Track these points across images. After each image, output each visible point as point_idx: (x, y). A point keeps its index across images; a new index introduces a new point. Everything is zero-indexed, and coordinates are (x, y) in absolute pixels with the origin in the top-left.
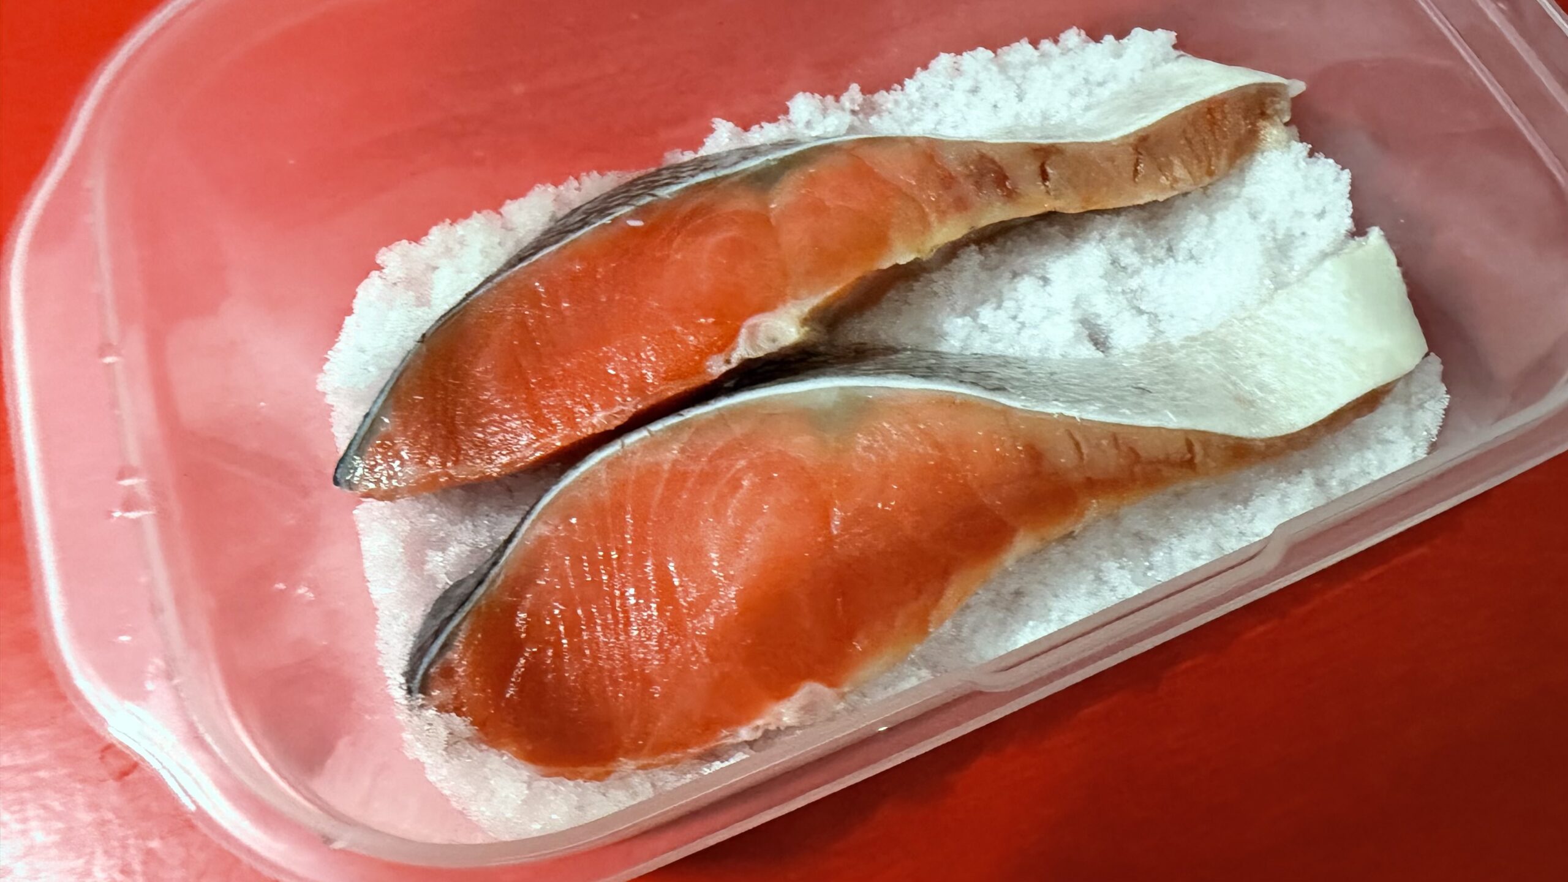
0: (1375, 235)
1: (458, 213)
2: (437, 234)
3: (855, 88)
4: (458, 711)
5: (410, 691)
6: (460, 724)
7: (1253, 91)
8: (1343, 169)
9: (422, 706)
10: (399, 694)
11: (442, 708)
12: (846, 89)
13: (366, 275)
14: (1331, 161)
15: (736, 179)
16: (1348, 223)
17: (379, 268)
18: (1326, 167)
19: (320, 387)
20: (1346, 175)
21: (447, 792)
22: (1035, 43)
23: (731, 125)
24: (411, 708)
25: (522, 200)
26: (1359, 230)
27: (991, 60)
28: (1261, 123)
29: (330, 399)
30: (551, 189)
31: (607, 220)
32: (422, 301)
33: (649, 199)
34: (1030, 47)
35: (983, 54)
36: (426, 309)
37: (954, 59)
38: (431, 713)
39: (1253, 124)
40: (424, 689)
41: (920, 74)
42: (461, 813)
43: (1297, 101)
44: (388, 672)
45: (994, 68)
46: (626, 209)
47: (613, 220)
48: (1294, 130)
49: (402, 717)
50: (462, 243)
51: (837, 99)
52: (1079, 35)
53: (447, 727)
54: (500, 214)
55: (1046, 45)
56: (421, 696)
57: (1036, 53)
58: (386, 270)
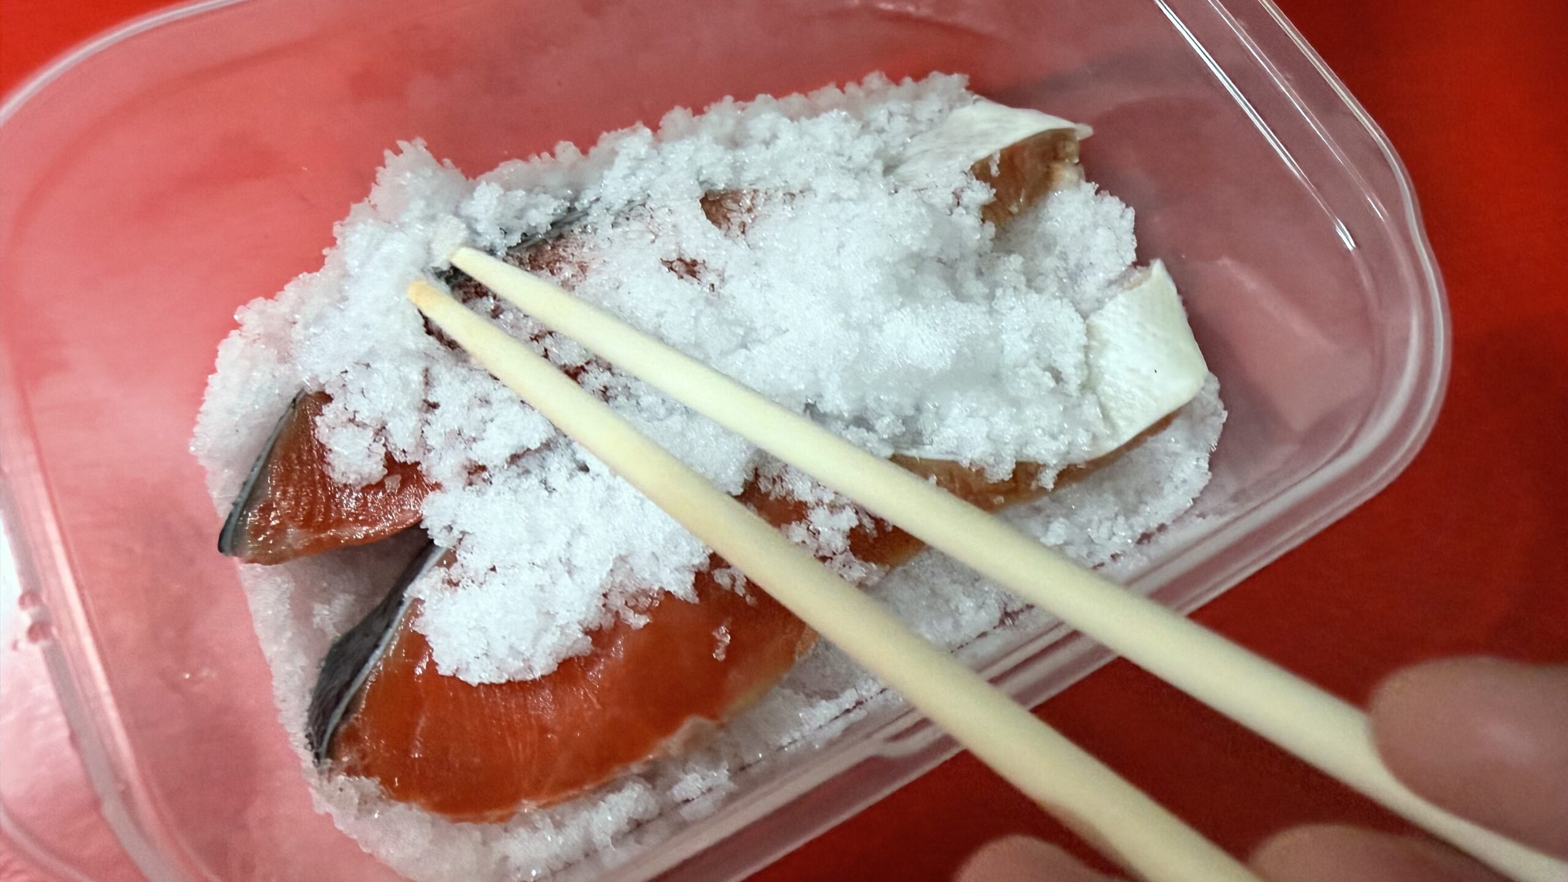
0: (1157, 268)
2: (291, 290)
5: (317, 756)
6: (371, 785)
7: (1048, 137)
8: (1127, 206)
9: (331, 770)
10: (307, 757)
11: (350, 771)
13: (225, 335)
14: (1117, 199)
16: (1132, 257)
17: (237, 326)
18: (1112, 205)
19: (192, 451)
20: (1131, 213)
21: (355, 838)
22: (841, 86)
24: (321, 773)
26: (1142, 260)
28: (1056, 166)
29: (202, 462)
34: (838, 91)
35: (796, 98)
37: (770, 101)
38: (342, 778)
39: (1048, 167)
40: (331, 753)
42: (370, 856)
43: (1085, 143)
44: (288, 729)
48: (1081, 168)
49: (314, 780)
52: (881, 77)
53: (357, 787)
55: (851, 87)
56: (329, 761)
58: (244, 328)
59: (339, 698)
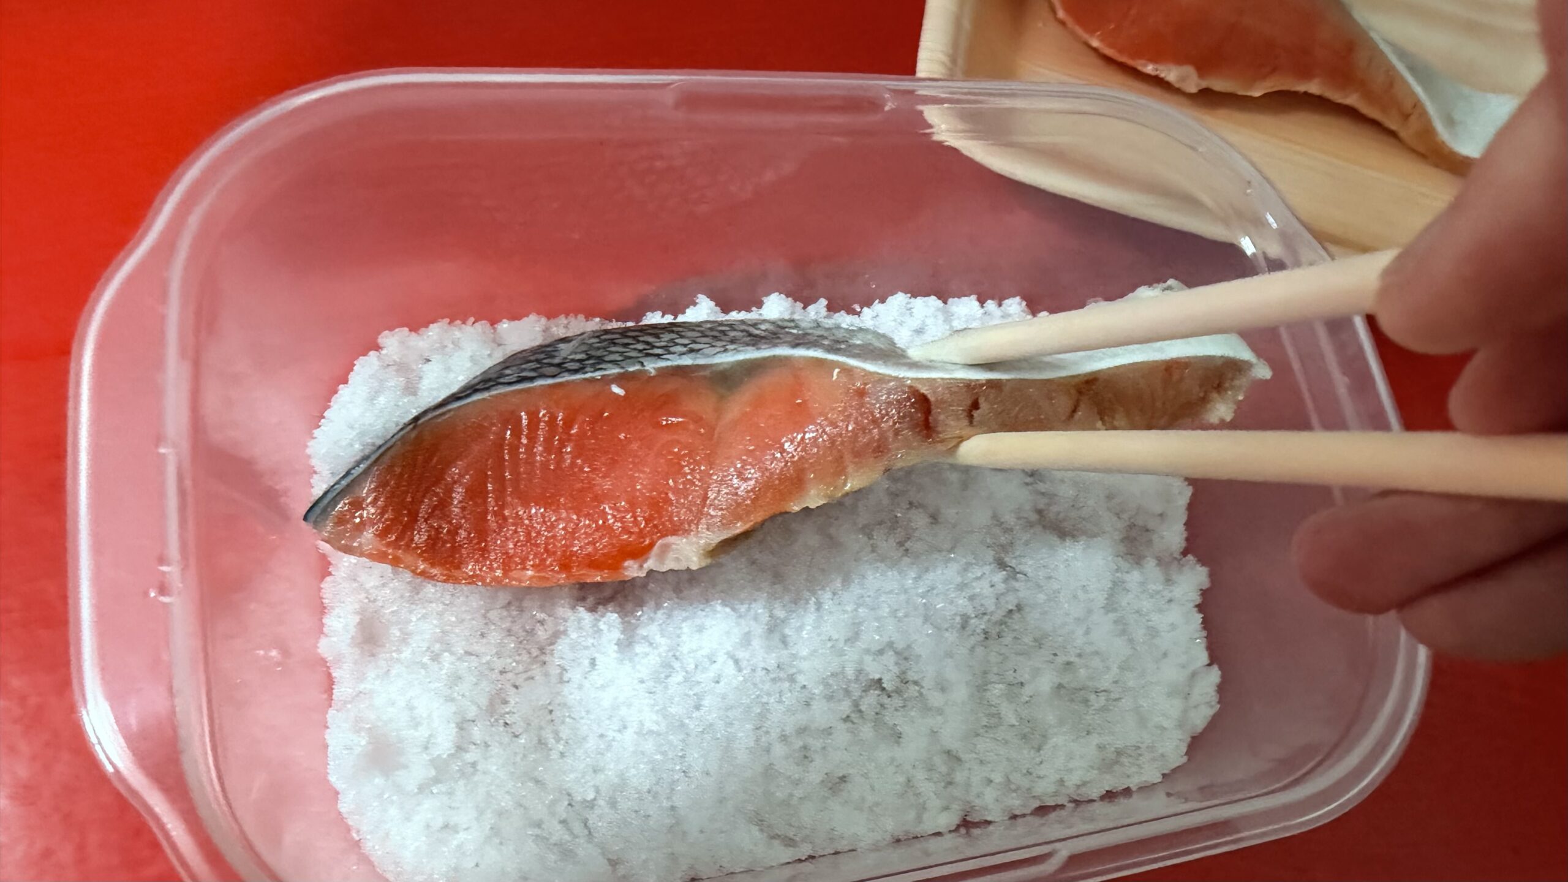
1: (457, 314)
2: (434, 331)
3: (823, 302)
12: (814, 300)
13: (366, 352)
17: (378, 348)
23: (712, 304)
25: (517, 322)
27: (938, 310)
28: (1213, 395)
30: (544, 320)
31: (598, 375)
32: (410, 389)
33: (638, 367)
35: (933, 301)
36: (412, 398)
37: (908, 300)
41: (877, 306)
45: (941, 317)
46: (615, 371)
47: (603, 376)
50: (456, 344)
51: (805, 308)
54: (495, 329)
58: (384, 352)
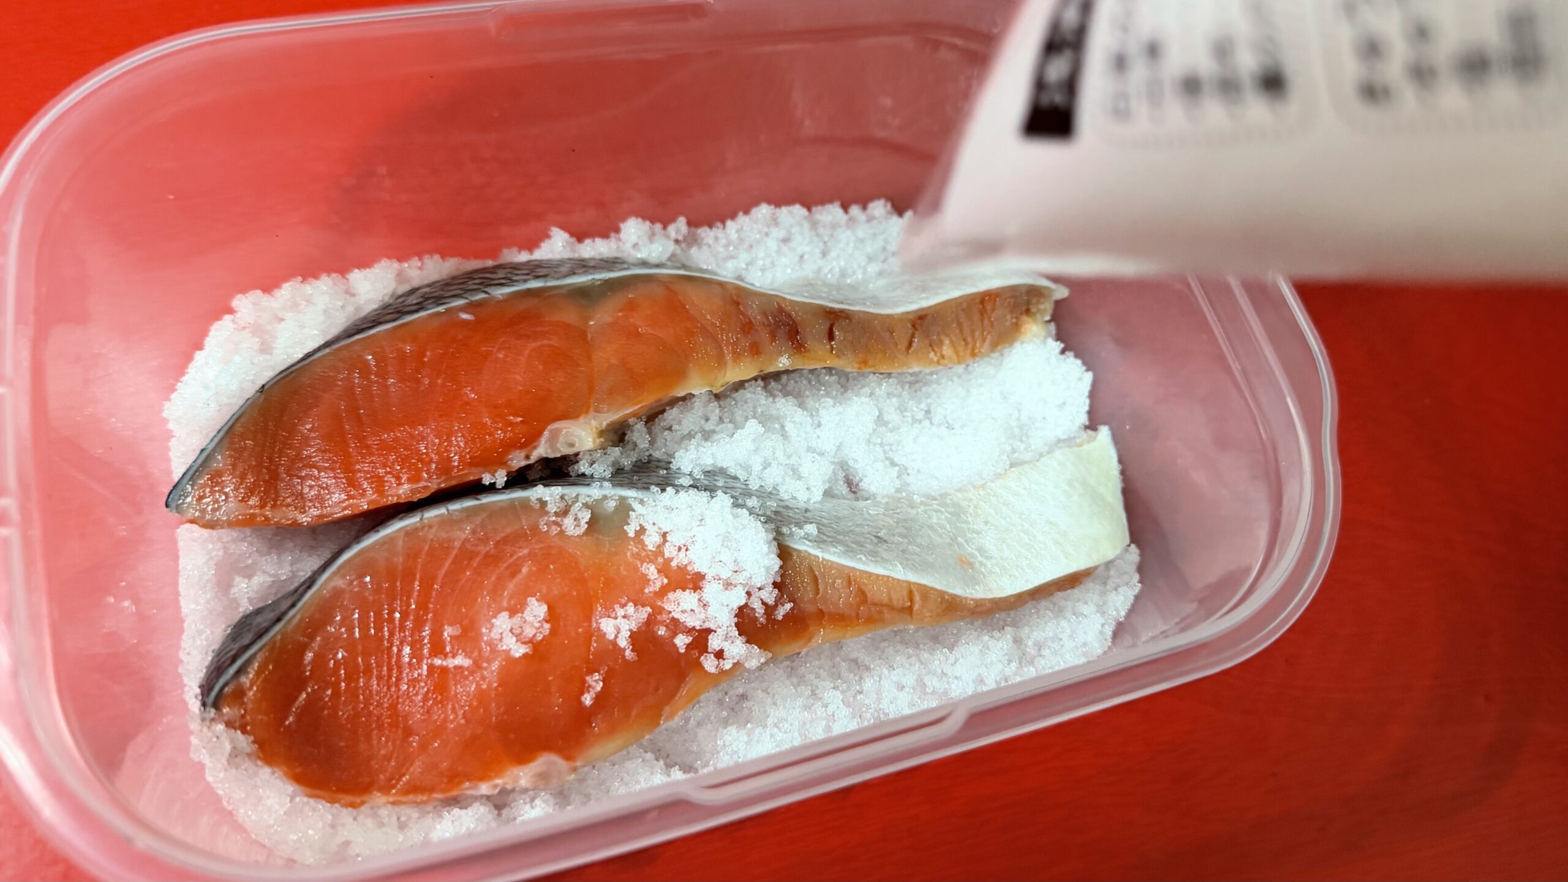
0: (1104, 432)
1: (309, 272)
2: (287, 290)
3: (681, 222)
4: (244, 731)
5: (204, 704)
6: (244, 741)
8: (1088, 370)
9: (213, 720)
10: (194, 705)
11: (229, 724)
12: (673, 220)
13: (218, 317)
14: (1079, 362)
15: (563, 291)
16: (1084, 419)
18: (1073, 365)
19: (165, 414)
20: (1089, 377)
21: (220, 792)
22: (845, 208)
23: (566, 236)
24: (203, 720)
25: (368, 270)
26: (1092, 426)
27: (805, 218)
28: (1025, 318)
29: (171, 426)
30: (396, 265)
31: (441, 309)
32: (266, 348)
33: (483, 296)
35: (798, 210)
36: (268, 357)
37: (773, 211)
38: (220, 727)
39: (1018, 319)
40: (216, 705)
41: (742, 219)
42: (230, 813)
43: (1058, 303)
44: (186, 680)
45: (806, 225)
46: (461, 302)
47: (447, 310)
48: (1052, 327)
49: (194, 725)
50: (309, 302)
51: (665, 228)
52: (885, 206)
53: (232, 741)
54: (347, 279)
55: (855, 210)
56: (213, 711)
57: (845, 217)
58: (239, 315)
59: (234, 659)
